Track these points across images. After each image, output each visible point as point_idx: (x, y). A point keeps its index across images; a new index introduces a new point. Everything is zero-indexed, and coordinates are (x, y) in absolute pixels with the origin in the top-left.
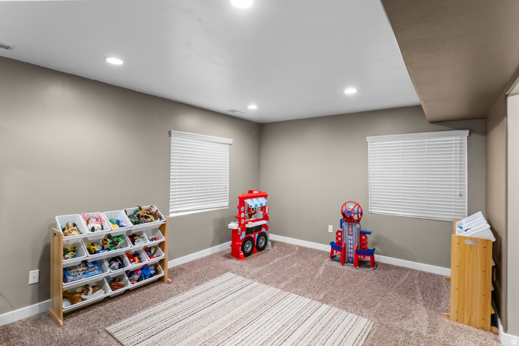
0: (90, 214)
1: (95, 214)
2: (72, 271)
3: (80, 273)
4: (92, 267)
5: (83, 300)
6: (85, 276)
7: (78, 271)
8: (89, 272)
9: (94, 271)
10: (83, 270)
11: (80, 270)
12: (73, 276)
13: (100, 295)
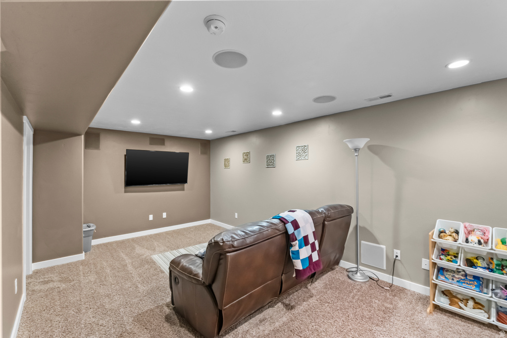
0: (475, 226)
1: (482, 227)
2: (449, 273)
3: (454, 278)
4: (470, 280)
5: (461, 308)
6: (458, 284)
7: (454, 276)
8: (464, 283)
9: (470, 284)
10: (458, 278)
11: (457, 276)
12: (446, 277)
13: (480, 315)
